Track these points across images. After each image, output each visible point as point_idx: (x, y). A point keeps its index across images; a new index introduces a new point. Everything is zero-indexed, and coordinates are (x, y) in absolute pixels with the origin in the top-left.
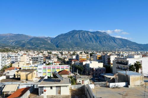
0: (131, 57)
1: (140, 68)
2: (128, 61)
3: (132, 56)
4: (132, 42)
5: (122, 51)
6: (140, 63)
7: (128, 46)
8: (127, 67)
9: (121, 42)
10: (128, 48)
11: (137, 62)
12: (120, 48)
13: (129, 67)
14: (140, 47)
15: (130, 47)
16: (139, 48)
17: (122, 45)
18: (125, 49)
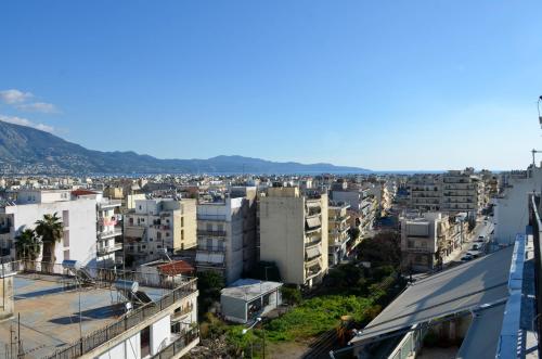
0: (30, 198)
1: (59, 237)
2: (13, 215)
3: (32, 194)
4: (65, 142)
5: (27, 174)
6: (59, 221)
7: (51, 158)
8: (10, 241)
9: (23, 142)
10: (51, 163)
11: (46, 217)
12: (19, 166)
13: (17, 238)
14: (93, 163)
15: (58, 162)
16: (90, 165)
17: (28, 154)
18: (40, 167)
